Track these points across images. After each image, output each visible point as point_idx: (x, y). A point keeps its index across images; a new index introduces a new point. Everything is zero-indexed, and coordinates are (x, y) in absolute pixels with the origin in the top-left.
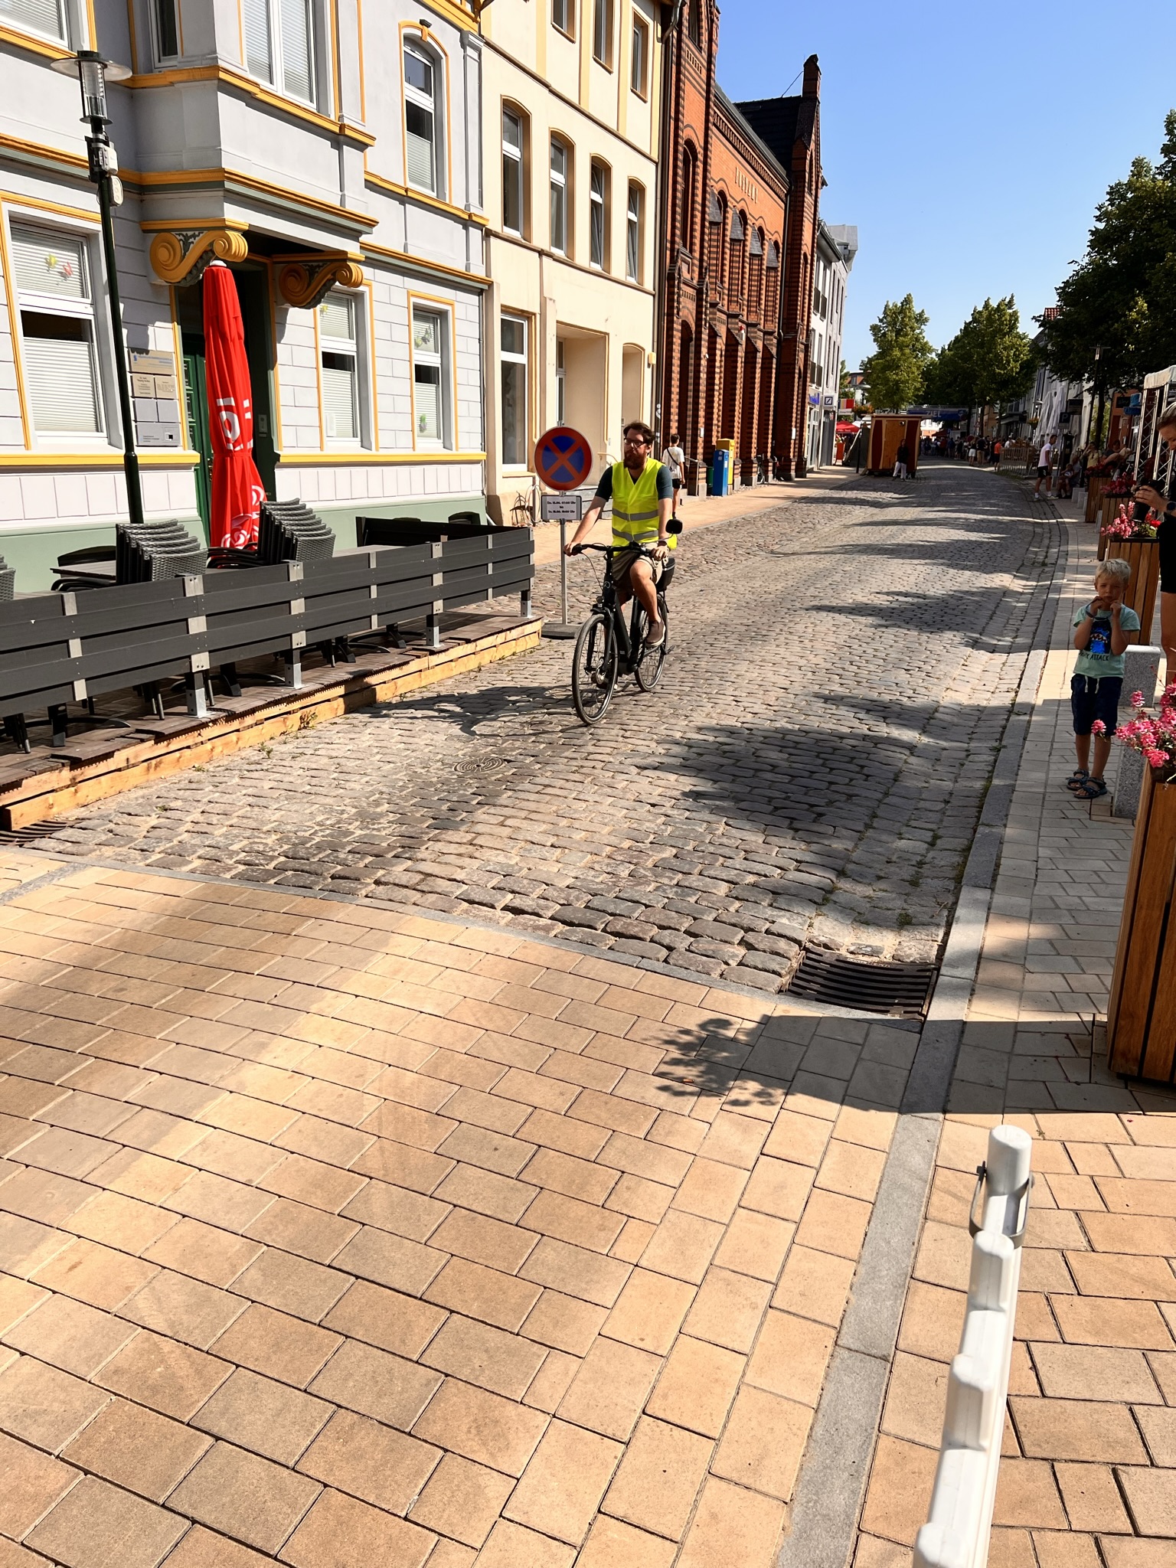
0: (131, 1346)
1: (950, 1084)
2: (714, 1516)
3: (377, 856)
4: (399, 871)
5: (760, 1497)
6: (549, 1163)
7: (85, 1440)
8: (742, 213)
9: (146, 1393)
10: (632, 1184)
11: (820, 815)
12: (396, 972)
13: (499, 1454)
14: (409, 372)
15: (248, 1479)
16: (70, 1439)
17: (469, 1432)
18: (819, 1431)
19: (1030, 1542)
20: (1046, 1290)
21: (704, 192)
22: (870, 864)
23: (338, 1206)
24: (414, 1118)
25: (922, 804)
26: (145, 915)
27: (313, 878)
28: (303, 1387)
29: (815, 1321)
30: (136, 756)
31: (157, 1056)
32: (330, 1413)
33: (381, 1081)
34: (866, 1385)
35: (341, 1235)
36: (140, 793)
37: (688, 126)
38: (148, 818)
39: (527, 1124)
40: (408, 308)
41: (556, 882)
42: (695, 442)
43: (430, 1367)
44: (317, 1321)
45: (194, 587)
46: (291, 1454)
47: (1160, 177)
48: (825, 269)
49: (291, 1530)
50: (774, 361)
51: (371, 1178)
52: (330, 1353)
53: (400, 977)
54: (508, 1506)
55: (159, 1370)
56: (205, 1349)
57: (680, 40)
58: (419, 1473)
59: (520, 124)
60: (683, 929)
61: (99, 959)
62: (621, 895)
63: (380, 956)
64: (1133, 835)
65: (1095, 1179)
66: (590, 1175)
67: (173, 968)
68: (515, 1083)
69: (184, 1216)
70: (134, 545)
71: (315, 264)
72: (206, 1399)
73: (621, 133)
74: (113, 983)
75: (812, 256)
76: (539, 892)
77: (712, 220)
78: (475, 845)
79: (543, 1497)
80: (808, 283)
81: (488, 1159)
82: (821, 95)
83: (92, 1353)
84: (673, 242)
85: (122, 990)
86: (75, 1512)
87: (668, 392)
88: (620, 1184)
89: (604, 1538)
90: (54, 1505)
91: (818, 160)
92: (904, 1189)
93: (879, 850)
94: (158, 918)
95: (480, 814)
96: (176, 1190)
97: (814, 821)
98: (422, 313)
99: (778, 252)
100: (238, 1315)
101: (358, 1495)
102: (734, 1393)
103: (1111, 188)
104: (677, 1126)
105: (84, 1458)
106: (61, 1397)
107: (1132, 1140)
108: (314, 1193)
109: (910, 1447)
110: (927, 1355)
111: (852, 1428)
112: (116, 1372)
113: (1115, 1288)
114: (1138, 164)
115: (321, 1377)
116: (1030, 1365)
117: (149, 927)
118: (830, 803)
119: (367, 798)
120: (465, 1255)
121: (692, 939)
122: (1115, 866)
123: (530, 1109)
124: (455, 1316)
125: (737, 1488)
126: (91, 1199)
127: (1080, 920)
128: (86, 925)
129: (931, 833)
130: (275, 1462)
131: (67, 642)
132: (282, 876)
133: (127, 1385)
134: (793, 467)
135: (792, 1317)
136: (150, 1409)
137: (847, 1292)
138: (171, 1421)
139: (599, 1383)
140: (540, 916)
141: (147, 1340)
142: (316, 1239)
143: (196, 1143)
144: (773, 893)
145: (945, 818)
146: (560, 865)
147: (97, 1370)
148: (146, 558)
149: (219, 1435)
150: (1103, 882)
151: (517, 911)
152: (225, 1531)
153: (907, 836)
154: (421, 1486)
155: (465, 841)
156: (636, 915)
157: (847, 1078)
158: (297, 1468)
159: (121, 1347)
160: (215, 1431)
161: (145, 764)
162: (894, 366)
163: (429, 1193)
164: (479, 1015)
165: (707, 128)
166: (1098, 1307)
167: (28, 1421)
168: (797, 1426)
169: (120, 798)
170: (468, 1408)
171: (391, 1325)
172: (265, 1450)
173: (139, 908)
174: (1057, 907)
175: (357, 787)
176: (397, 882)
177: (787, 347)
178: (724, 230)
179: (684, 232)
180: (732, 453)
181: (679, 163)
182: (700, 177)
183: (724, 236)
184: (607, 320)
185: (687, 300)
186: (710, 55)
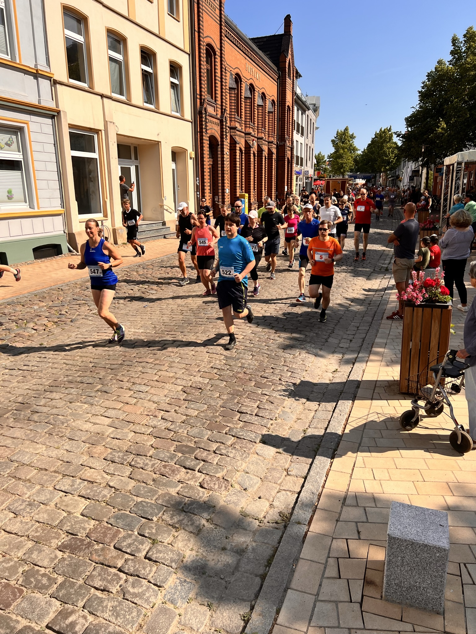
8: (251, 85)
21: (221, 71)
37: (207, 36)
47: (450, 66)
48: (302, 114)
50: (274, 155)
59: (83, 23)
73: (162, 36)
77: (231, 86)
80: (291, 119)
82: (293, 32)
84: (201, 95)
87: (203, 172)
91: (293, 63)
99: (275, 105)
103: (428, 73)
114: (440, 62)
162: (340, 157)
165: (221, 39)
177: (281, 149)
178: (241, 92)
179: (211, 91)
180: (247, 200)
181: (202, 54)
182: (218, 64)
183: (241, 95)
184: (158, 134)
185: (214, 125)
186: (221, 3)
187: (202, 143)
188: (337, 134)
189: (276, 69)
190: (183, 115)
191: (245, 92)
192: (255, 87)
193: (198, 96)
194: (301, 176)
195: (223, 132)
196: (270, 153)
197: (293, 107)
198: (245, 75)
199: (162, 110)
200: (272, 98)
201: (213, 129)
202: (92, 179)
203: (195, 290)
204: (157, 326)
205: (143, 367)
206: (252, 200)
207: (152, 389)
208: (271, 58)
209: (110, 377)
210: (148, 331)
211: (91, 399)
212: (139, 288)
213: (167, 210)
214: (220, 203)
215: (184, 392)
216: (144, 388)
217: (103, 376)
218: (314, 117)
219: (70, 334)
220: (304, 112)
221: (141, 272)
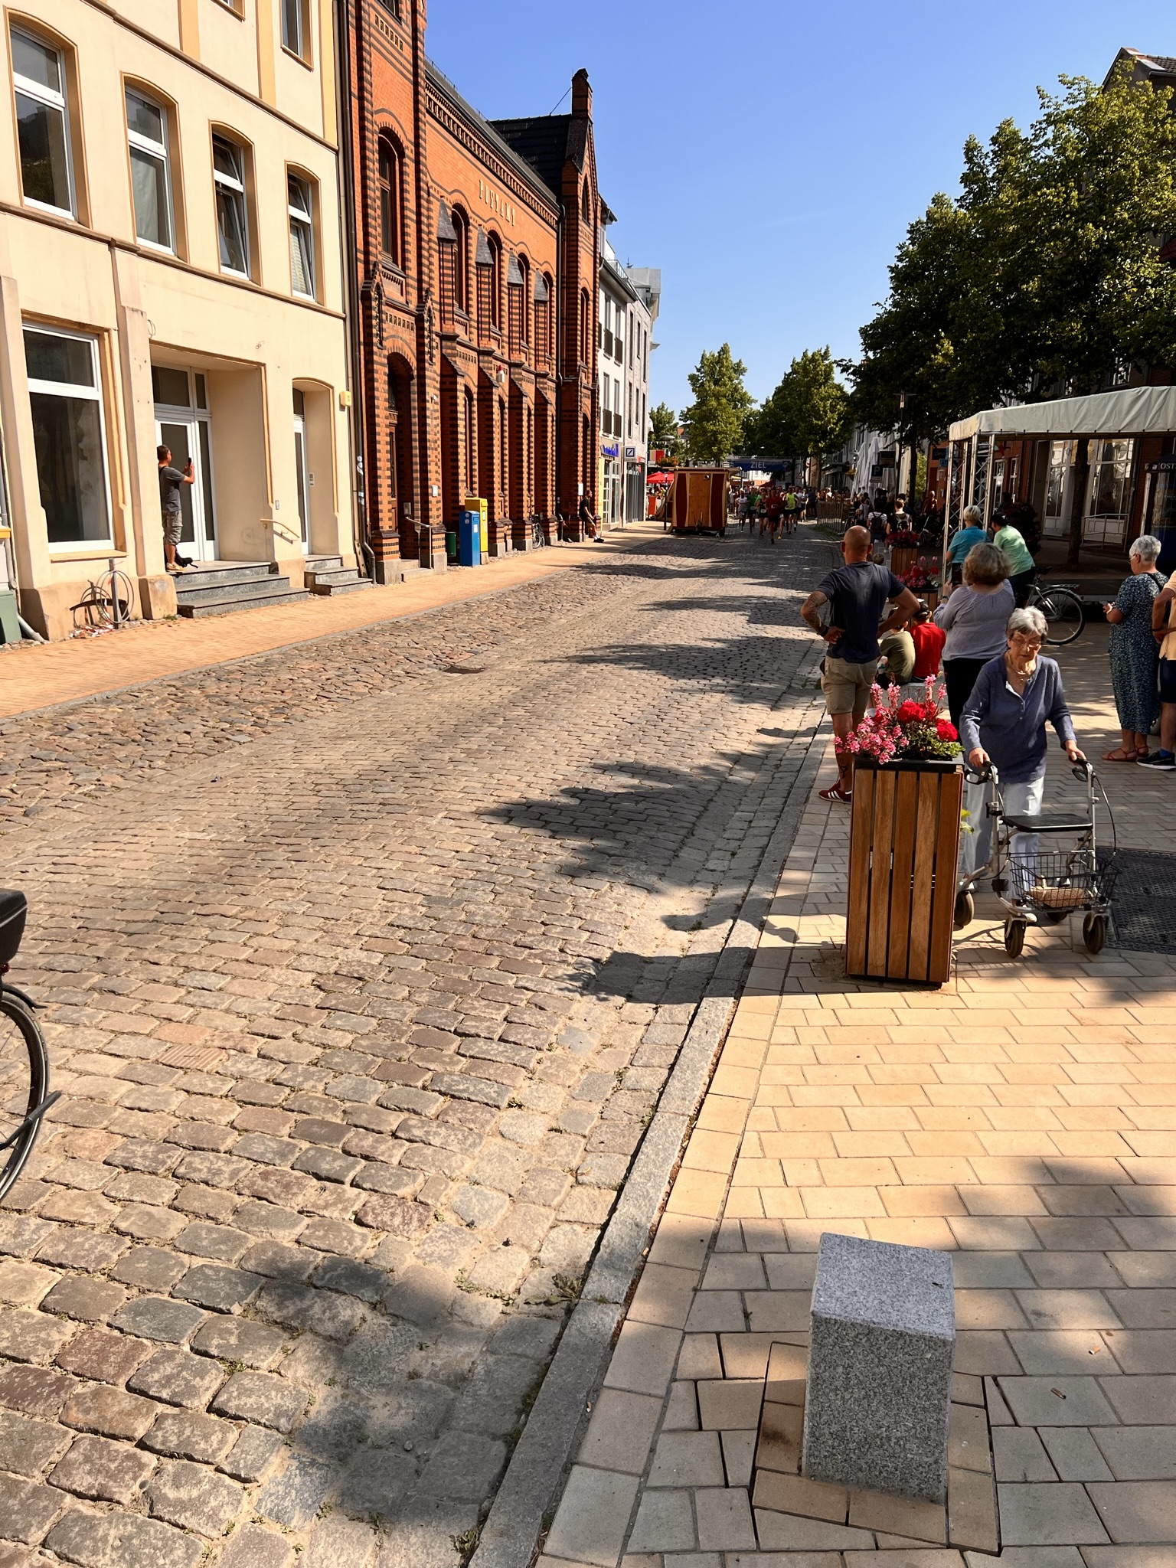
8: (494, 235)
21: (418, 197)
37: (382, 110)
42: (425, 502)
48: (618, 310)
50: (551, 407)
59: (56, 56)
73: (267, 103)
80: (591, 322)
82: (594, 112)
91: (595, 187)
99: (549, 285)
103: (912, 226)
162: (711, 416)
177: (567, 392)
178: (467, 251)
179: (393, 244)
180: (484, 516)
181: (368, 153)
182: (410, 179)
183: (467, 258)
184: (259, 346)
185: (400, 328)
186: (415, 29)
187: (370, 371)
188: (702, 362)
189: (553, 198)
190: (321, 301)
191: (477, 251)
192: (503, 239)
193: (361, 256)
194: (617, 460)
195: (423, 345)
196: (541, 402)
197: (595, 292)
198: (476, 209)
199: (267, 285)
200: (545, 268)
201: (399, 337)
202: (86, 454)
203: (350, 733)
204: (252, 825)
205: (213, 928)
206: (498, 516)
207: (236, 982)
208: (541, 172)
209: (125, 955)
210: (228, 837)
211: (73, 1012)
212: (206, 729)
213: (281, 535)
214: (418, 521)
215: (319, 987)
216: (213, 981)
217: (108, 952)
218: (647, 319)
219: (21, 845)
220: (621, 305)
221: (212, 690)
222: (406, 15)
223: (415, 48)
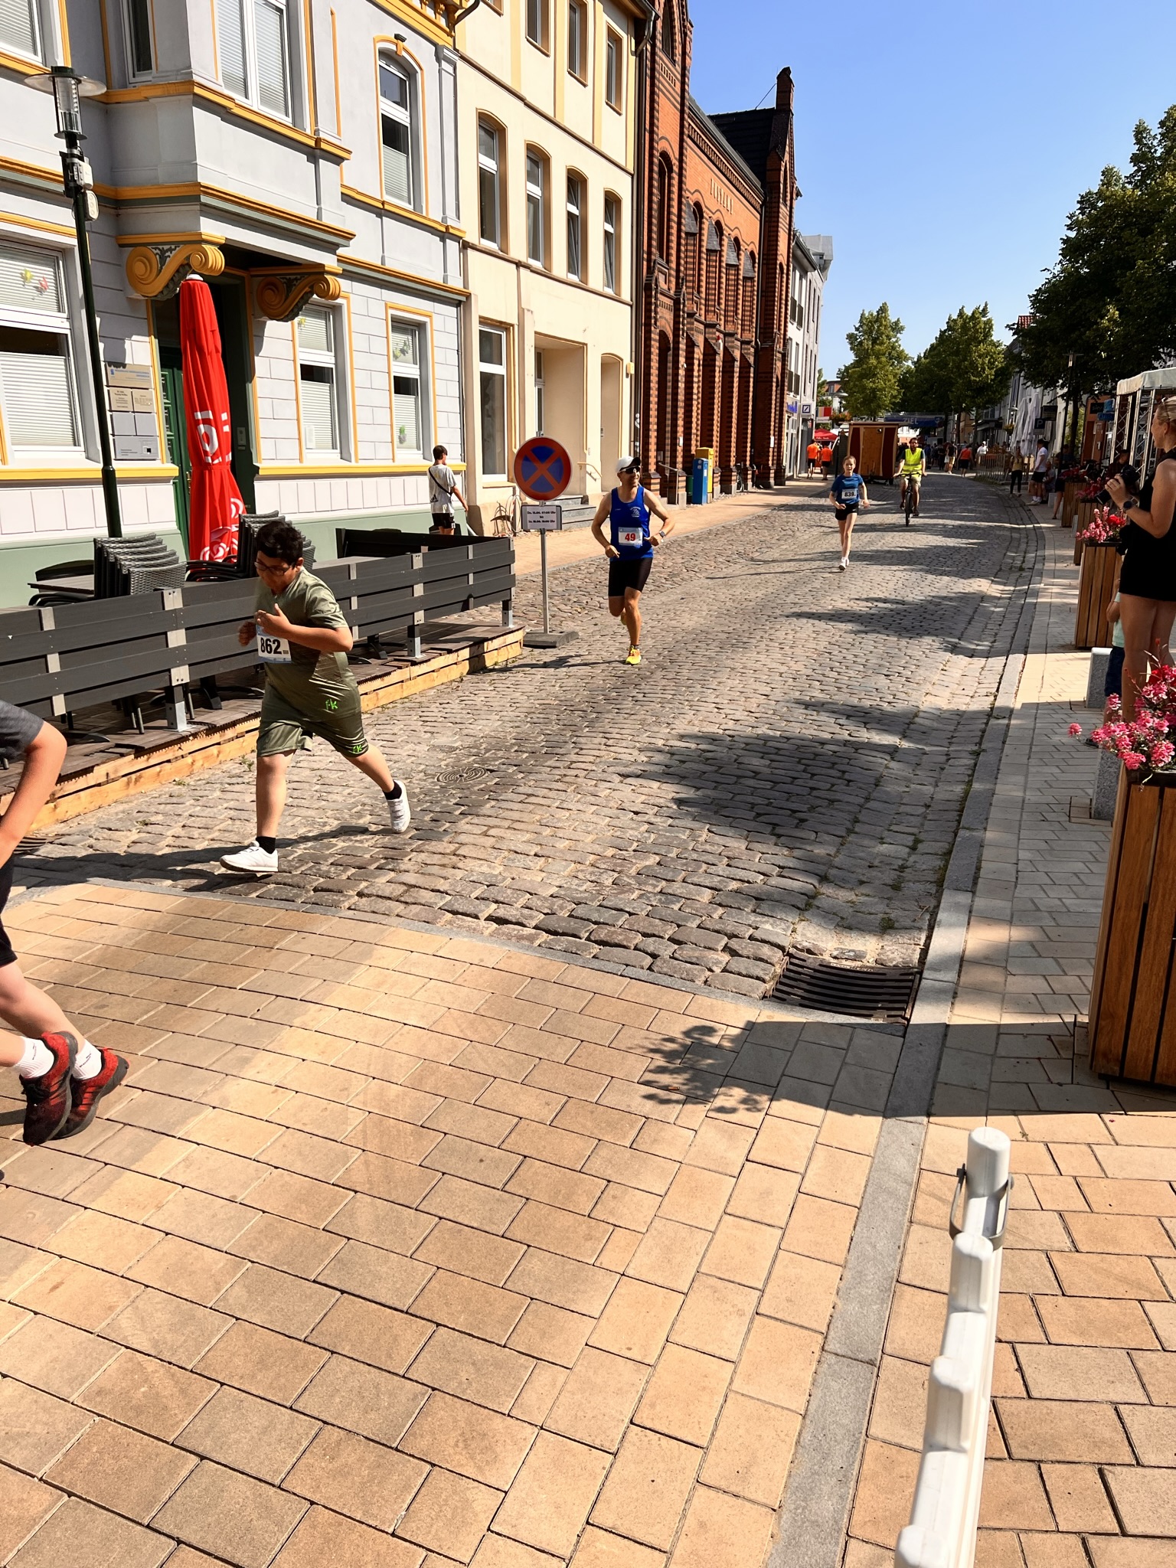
0: (115, 1366)
1: (934, 1088)
2: (702, 1525)
3: (359, 868)
4: (381, 882)
5: (748, 1505)
6: (536, 1173)
7: (69, 1462)
8: (718, 224)
9: (131, 1414)
10: (618, 1193)
11: (803, 821)
12: (379, 985)
13: (487, 1468)
14: (388, 384)
15: (232, 1498)
16: (53, 1461)
17: (457, 1446)
18: (807, 1437)
19: (1017, 1544)
20: (1031, 1291)
21: (680, 203)
22: (853, 869)
23: (323, 1221)
24: (399, 1131)
25: (903, 809)
26: (126, 931)
27: (295, 891)
28: (288, 1404)
29: (802, 1327)
30: (116, 771)
31: (139, 1073)
32: (316, 1429)
33: (365, 1094)
34: (853, 1390)
35: (327, 1250)
36: (121, 807)
37: (662, 138)
38: (129, 833)
39: (513, 1135)
40: (386, 320)
41: (540, 891)
42: (674, 451)
43: (417, 1382)
44: (303, 1338)
45: (173, 600)
46: (277, 1472)
47: (1129, 187)
48: (801, 279)
49: (277, 1549)
50: (752, 369)
51: (356, 1192)
52: (316, 1370)
53: (384, 989)
54: (496, 1520)
55: (143, 1389)
56: (189, 1367)
57: (653, 53)
58: (406, 1487)
59: (496, 137)
60: (667, 937)
61: (80, 976)
62: (605, 903)
63: (363, 968)
64: (1111, 836)
65: (1078, 1179)
66: (576, 1185)
67: (156, 983)
68: (502, 1094)
69: (167, 1234)
70: (112, 559)
71: (292, 277)
72: (191, 1418)
73: (596, 145)
74: (94, 999)
75: (788, 266)
76: (522, 901)
77: (688, 230)
78: (458, 855)
79: (531, 1510)
80: (784, 293)
81: (474, 1170)
82: (795, 106)
83: (75, 1374)
84: (649, 253)
85: (103, 1006)
86: (58, 1534)
87: (647, 402)
88: (606, 1193)
89: (593, 1550)
90: (37, 1528)
91: (792, 171)
92: (890, 1193)
93: (861, 854)
94: (140, 934)
95: (463, 825)
96: (159, 1207)
97: (796, 827)
98: (400, 325)
99: (754, 262)
100: (223, 1332)
101: (345, 1511)
102: (721, 1401)
103: (1082, 197)
104: (663, 1134)
105: (67, 1480)
106: (44, 1419)
107: (1114, 1140)
108: (299, 1208)
109: (898, 1451)
110: (914, 1359)
111: (840, 1432)
112: (99, 1393)
113: (1099, 1288)
114: (1108, 174)
115: (307, 1393)
116: (1016, 1367)
117: (130, 943)
118: (812, 809)
119: (350, 810)
120: (451, 1268)
121: (676, 947)
122: (1095, 867)
123: (516, 1120)
124: (442, 1330)
125: (725, 1496)
126: (73, 1218)
127: (1061, 922)
128: (66, 942)
129: (913, 837)
130: (260, 1480)
131: (45, 657)
132: (264, 889)
133: (110, 1406)
134: (772, 475)
135: (779, 1323)
136: (134, 1429)
137: (833, 1298)
138: (156, 1441)
139: (587, 1394)
140: (524, 926)
141: (131, 1360)
142: (301, 1254)
143: (178, 1160)
144: (757, 899)
145: (927, 822)
146: (544, 874)
147: (80, 1391)
148: (125, 572)
149: (204, 1454)
150: (1084, 884)
151: (501, 921)
152: (211, 1551)
153: (889, 840)
154: (409, 1501)
155: (448, 851)
156: (620, 923)
157: (832, 1083)
158: (283, 1486)
159: (105, 1367)
160: (200, 1450)
161: (125, 779)
162: (870, 374)
163: (414, 1206)
164: (464, 1026)
165: (682, 141)
166: (1084, 1307)
167: (12, 1444)
168: (785, 1432)
169: (100, 814)
170: (455, 1421)
171: (377, 1340)
172: (251, 1468)
173: (120, 923)
174: (1038, 910)
175: (339, 798)
176: (380, 893)
177: (764, 356)
178: (701, 241)
179: (661, 243)
180: (711, 462)
181: (654, 175)
182: (675, 189)
184: (583, 331)
185: (666, 311)
186: (684, 68)
187: (648, 346)
188: (861, 321)
189: (759, 185)
190: (618, 293)
191: (708, 241)
192: (724, 227)
193: (645, 256)
194: (795, 417)
195: (679, 323)
196: (745, 365)
198: (710, 204)
199: (591, 285)
200: (749, 249)
201: (664, 318)
213: (590, 474)
214: (667, 466)
218: (820, 284)
222: (678, 58)
223: (683, 83)
